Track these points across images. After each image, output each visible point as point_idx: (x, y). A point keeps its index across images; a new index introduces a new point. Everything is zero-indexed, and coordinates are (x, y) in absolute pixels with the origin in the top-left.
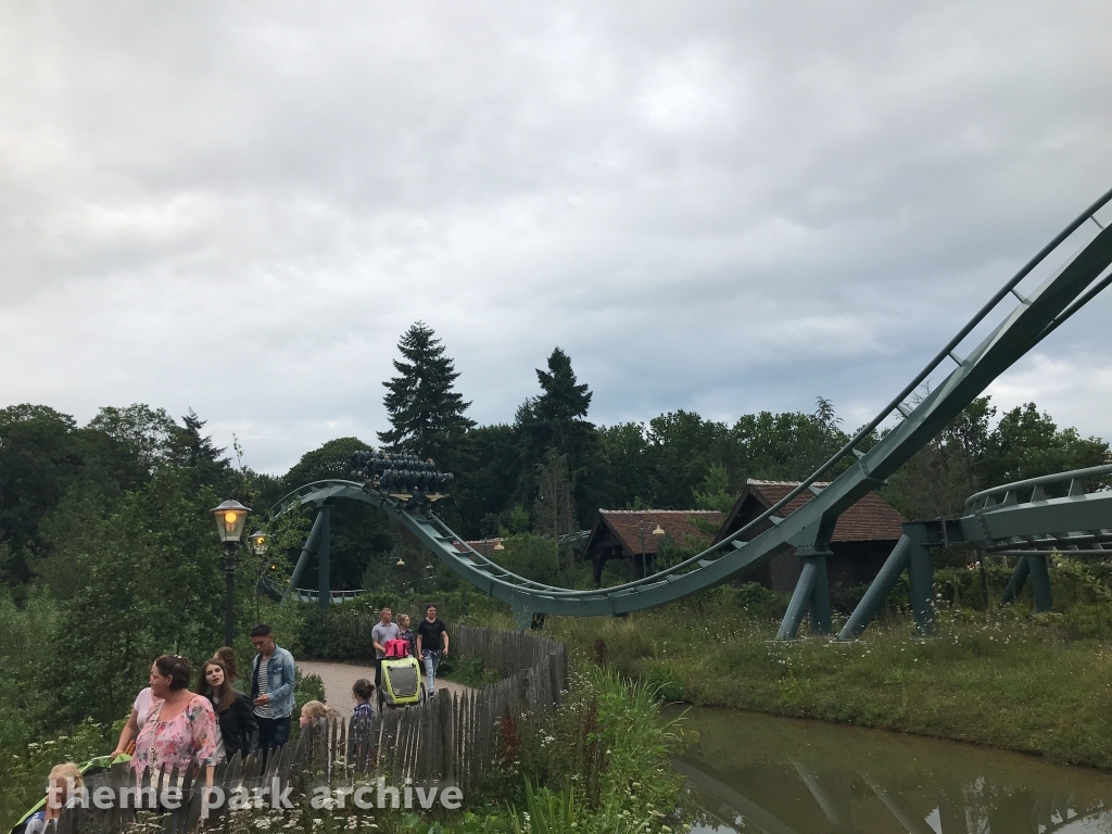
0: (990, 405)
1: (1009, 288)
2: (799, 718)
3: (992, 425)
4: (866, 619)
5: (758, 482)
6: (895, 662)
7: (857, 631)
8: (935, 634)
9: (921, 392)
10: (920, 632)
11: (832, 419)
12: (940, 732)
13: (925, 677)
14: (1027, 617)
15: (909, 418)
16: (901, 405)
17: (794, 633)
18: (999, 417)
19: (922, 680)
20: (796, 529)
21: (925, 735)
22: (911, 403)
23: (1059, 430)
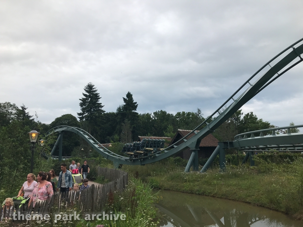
0: (242, 112)
1: (248, 81)
2: (189, 193)
3: (242, 117)
4: (207, 167)
5: (181, 130)
6: (214, 179)
7: (205, 170)
8: (225, 172)
9: (224, 108)
10: (221, 171)
11: (201, 114)
12: (225, 197)
13: (222, 183)
14: (248, 167)
15: (221, 114)
16: (219, 111)
17: (189, 170)
18: (244, 115)
19: (221, 183)
20: (190, 143)
21: (221, 198)
22: (221, 111)
23: (258, 119)
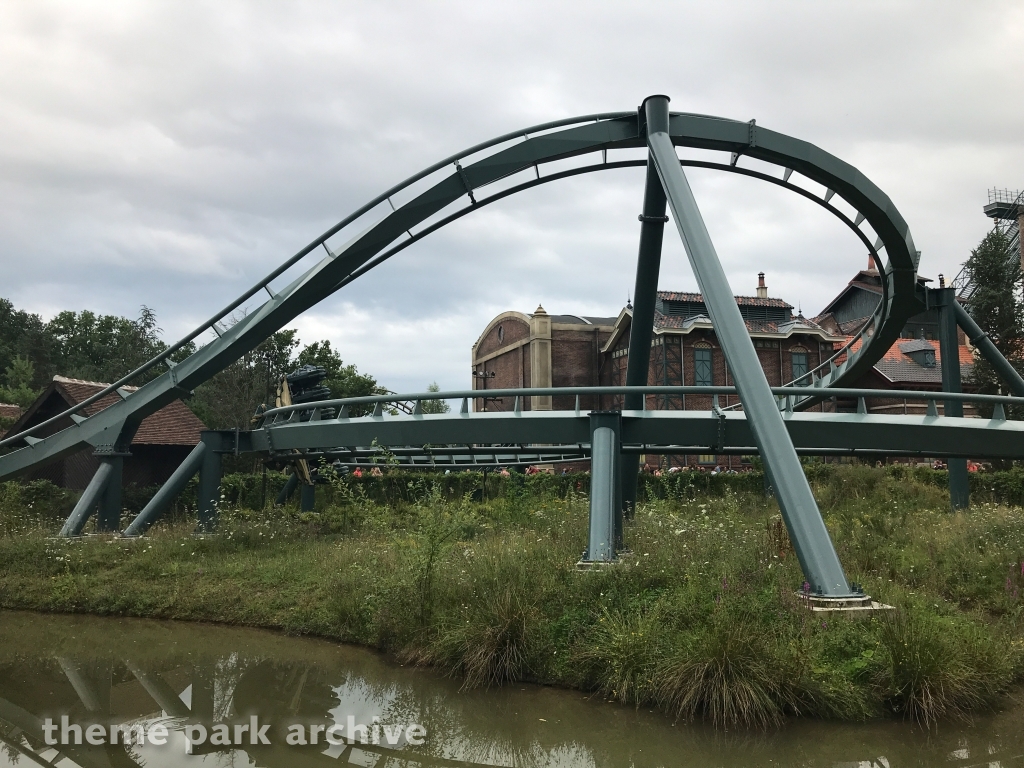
0: (295, 338)
1: (321, 241)
2: (69, 613)
3: (294, 354)
4: (153, 518)
5: (65, 380)
6: (173, 556)
7: (143, 528)
8: (214, 531)
9: (238, 315)
10: (201, 528)
11: (153, 328)
12: (204, 616)
13: (199, 568)
14: (293, 516)
15: (223, 337)
16: (217, 324)
17: (78, 530)
18: (301, 348)
19: (195, 571)
20: (99, 429)
21: (188, 620)
22: (226, 323)
23: (344, 366)
